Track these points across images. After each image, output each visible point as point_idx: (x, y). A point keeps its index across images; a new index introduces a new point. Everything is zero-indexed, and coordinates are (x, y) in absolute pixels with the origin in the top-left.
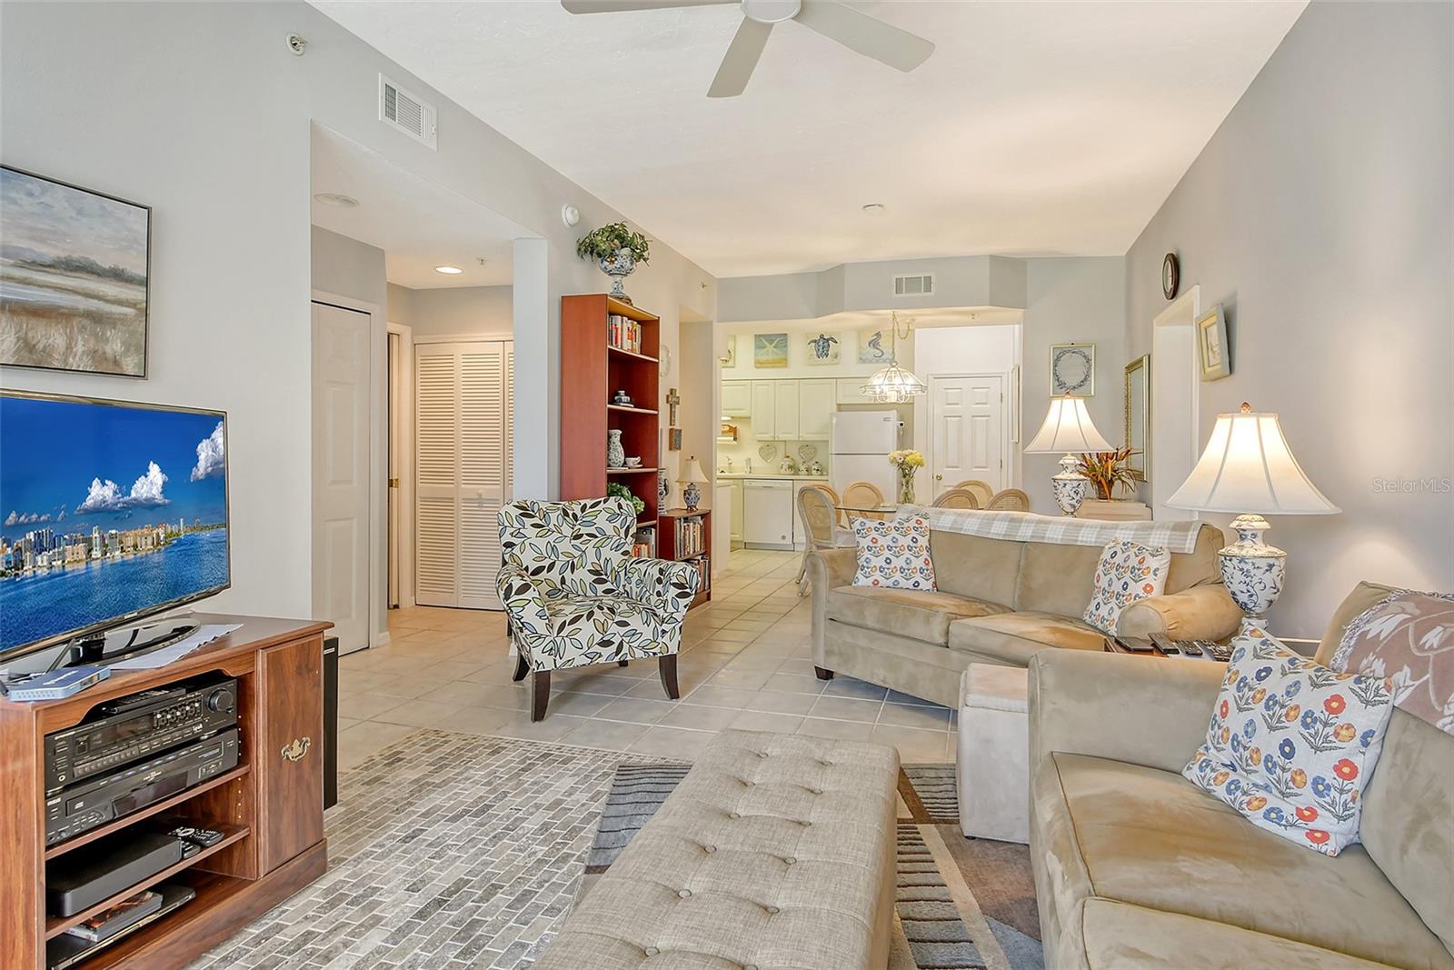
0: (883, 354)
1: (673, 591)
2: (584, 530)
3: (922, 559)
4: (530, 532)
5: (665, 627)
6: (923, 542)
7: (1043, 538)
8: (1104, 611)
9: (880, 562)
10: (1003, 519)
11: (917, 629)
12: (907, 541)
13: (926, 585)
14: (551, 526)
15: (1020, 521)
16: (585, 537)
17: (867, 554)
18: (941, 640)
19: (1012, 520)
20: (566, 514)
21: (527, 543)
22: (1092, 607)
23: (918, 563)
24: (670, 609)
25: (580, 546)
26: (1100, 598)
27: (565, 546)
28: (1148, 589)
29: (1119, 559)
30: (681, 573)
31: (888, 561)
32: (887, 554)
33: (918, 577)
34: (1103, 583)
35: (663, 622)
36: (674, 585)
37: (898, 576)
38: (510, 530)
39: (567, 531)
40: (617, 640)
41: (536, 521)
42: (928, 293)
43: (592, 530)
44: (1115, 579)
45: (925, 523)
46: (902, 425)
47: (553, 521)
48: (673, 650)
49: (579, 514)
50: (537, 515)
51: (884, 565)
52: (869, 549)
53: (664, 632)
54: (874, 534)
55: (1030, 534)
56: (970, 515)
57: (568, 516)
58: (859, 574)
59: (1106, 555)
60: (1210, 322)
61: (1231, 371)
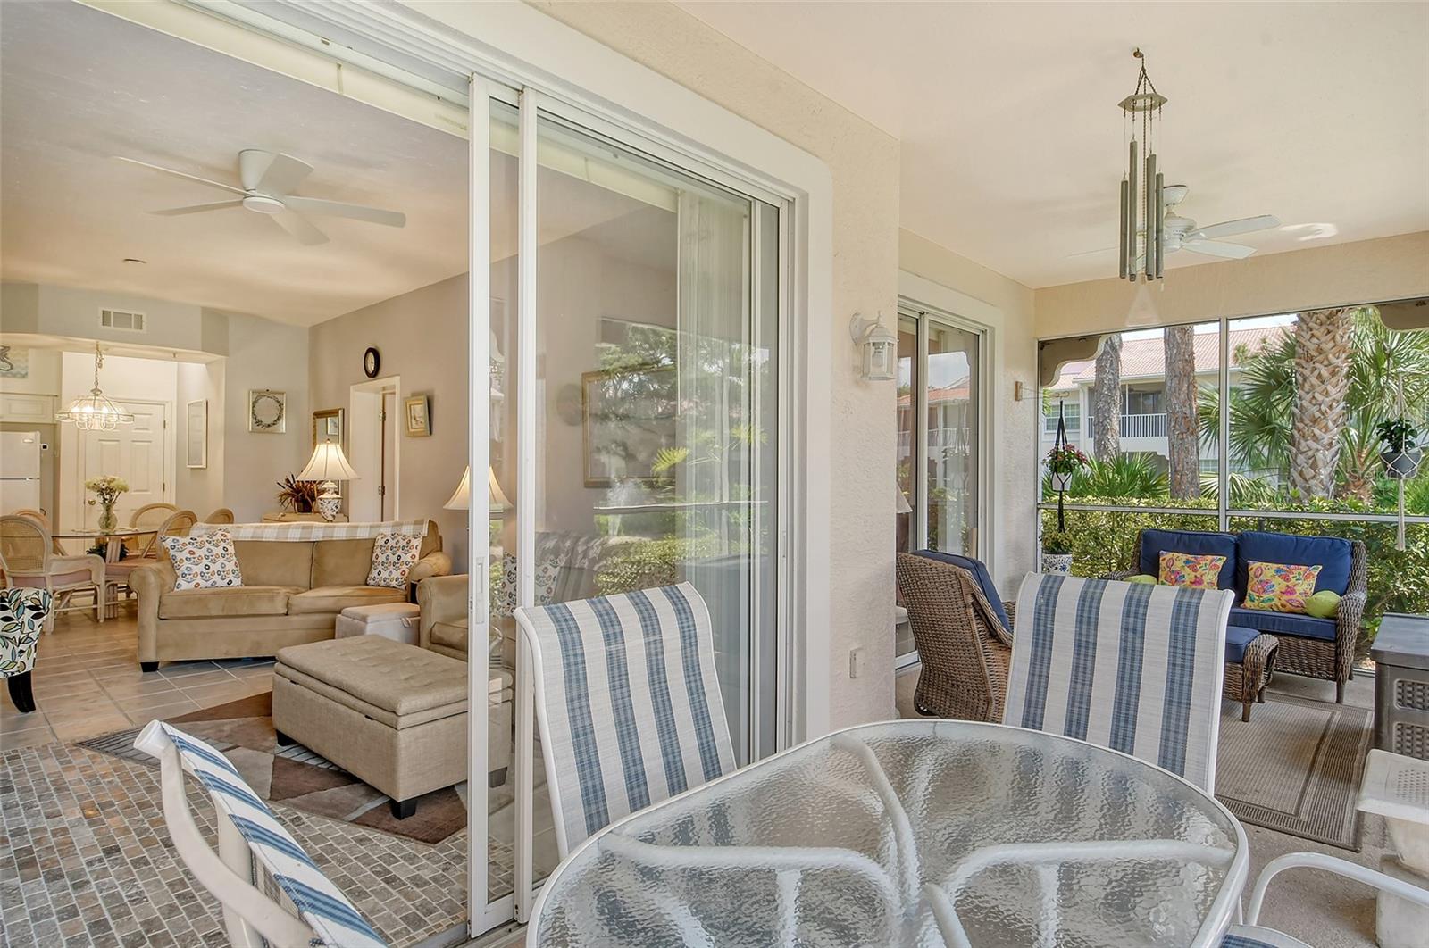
0: (12, 367)
1: (29, 613)
3: (233, 563)
5: (22, 647)
6: (231, 550)
7: (332, 537)
8: (384, 574)
9: (200, 568)
10: (297, 527)
11: (264, 607)
12: (220, 550)
13: (237, 582)
15: (311, 527)
17: (186, 564)
18: (285, 611)
19: (304, 528)
22: (374, 573)
23: (230, 566)
24: (27, 630)
26: (380, 567)
28: (413, 557)
29: (391, 543)
30: (35, 596)
31: (207, 567)
32: (205, 562)
33: (231, 577)
34: (382, 558)
35: (20, 643)
36: (30, 607)
37: (216, 578)
42: (139, 331)
44: (391, 555)
45: (229, 536)
46: (45, 447)
48: (29, 668)
51: (204, 570)
52: (188, 560)
53: (22, 651)
54: (190, 548)
55: (321, 536)
56: (266, 527)
58: (181, 580)
59: (380, 542)
60: (416, 402)
61: (431, 433)
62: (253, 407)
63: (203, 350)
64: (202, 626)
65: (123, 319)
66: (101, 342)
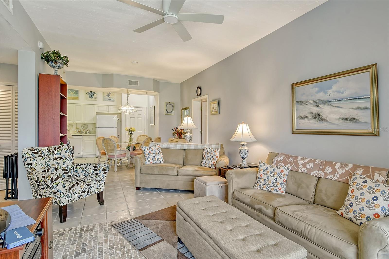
0: (111, 99)
1: (102, 172)
2: (58, 156)
3: (161, 155)
4: (38, 159)
5: (100, 183)
6: (161, 151)
7: (190, 148)
8: (207, 163)
9: (152, 157)
10: (179, 144)
11: (171, 172)
12: (157, 151)
13: (162, 162)
14: (45, 156)
15: (183, 145)
16: (59, 159)
17: (148, 156)
18: (177, 174)
19: (181, 145)
20: (49, 151)
21: (37, 163)
22: (204, 162)
23: (160, 157)
24: (102, 178)
25: (57, 162)
26: (206, 160)
27: (52, 162)
28: (217, 157)
29: (209, 151)
30: (104, 166)
31: (154, 157)
32: (153, 155)
33: (161, 160)
34: (206, 157)
35: (100, 182)
36: (103, 170)
37: (156, 160)
38: (29, 159)
39: (51, 157)
40: (87, 190)
41: (39, 154)
43: (61, 156)
44: (209, 156)
45: (160, 147)
46: (118, 119)
47: (46, 154)
48: (102, 190)
49: (54, 151)
50: (39, 152)
51: (153, 158)
52: (149, 154)
53: (100, 185)
54: (149, 150)
55: (187, 148)
56: (170, 144)
57: (51, 152)
58: (147, 161)
59: (205, 151)
60: (214, 103)
61: (219, 113)
62: (166, 107)
63: (153, 91)
64: (152, 177)
65: (134, 83)
66: (129, 90)
